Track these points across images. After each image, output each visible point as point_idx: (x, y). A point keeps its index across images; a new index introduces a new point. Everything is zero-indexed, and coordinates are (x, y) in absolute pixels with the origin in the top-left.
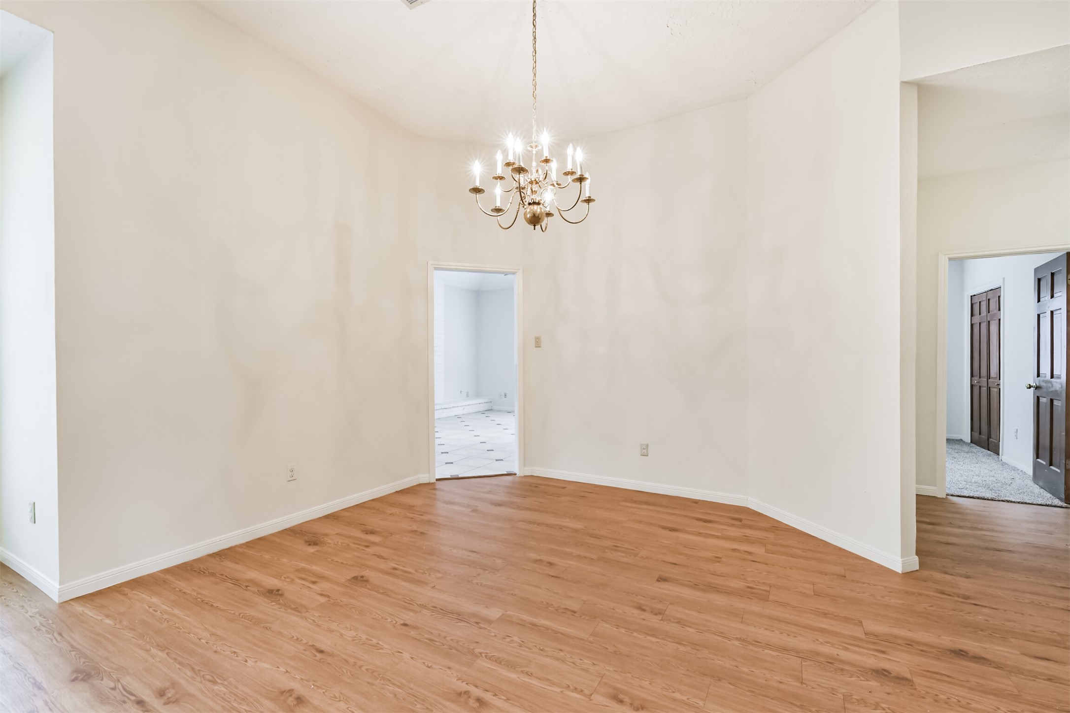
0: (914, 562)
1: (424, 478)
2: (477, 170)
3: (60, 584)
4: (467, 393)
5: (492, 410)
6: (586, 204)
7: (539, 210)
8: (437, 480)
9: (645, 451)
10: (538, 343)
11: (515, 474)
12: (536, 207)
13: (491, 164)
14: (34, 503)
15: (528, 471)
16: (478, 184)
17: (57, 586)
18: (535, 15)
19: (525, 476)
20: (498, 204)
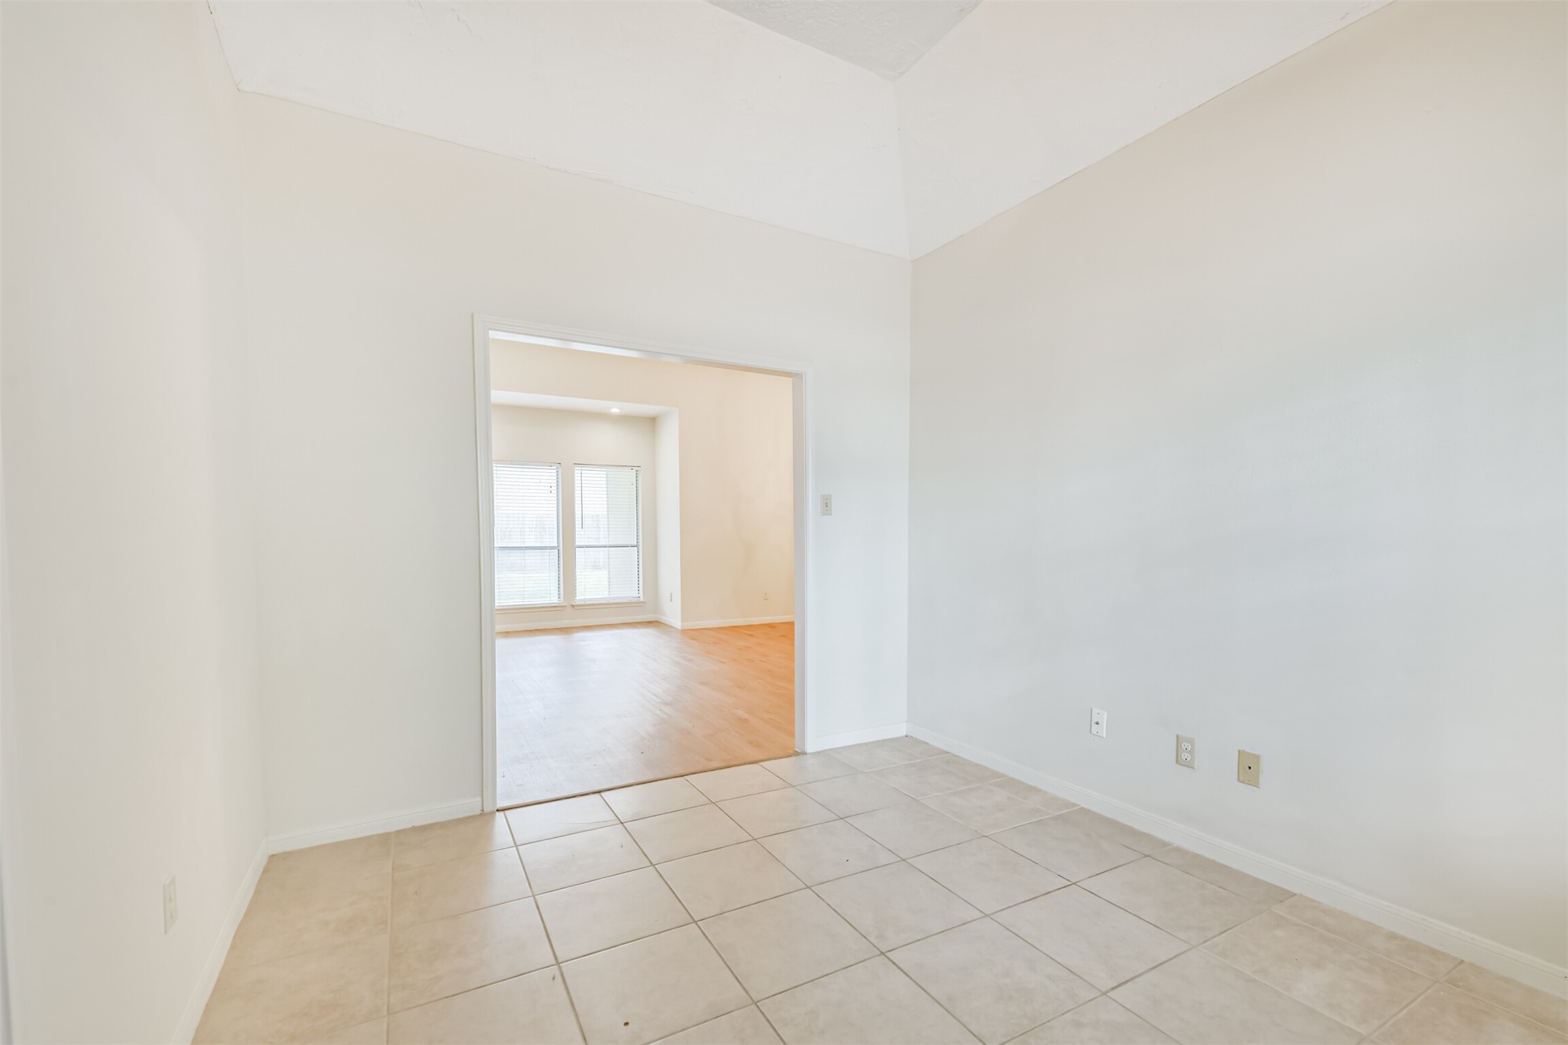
3: (682, 622)
17: (680, 624)
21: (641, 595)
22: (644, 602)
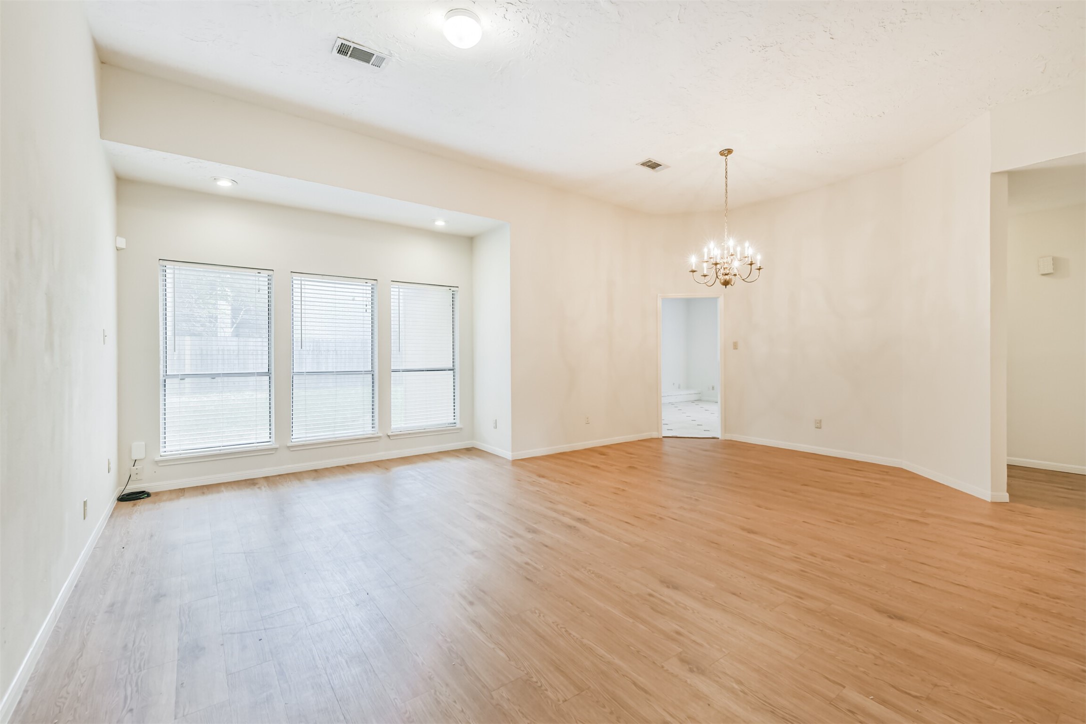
0: (1005, 497)
1: (655, 435)
2: (693, 260)
3: (512, 452)
4: (679, 385)
5: (700, 400)
6: (758, 271)
7: (728, 278)
8: (663, 437)
9: (819, 425)
10: (735, 346)
11: (718, 438)
12: (726, 276)
13: (701, 255)
14: (496, 420)
15: (729, 436)
16: (694, 268)
17: (511, 453)
18: (726, 172)
19: (725, 440)
20: (705, 273)
21: (458, 421)
22: (461, 429)
